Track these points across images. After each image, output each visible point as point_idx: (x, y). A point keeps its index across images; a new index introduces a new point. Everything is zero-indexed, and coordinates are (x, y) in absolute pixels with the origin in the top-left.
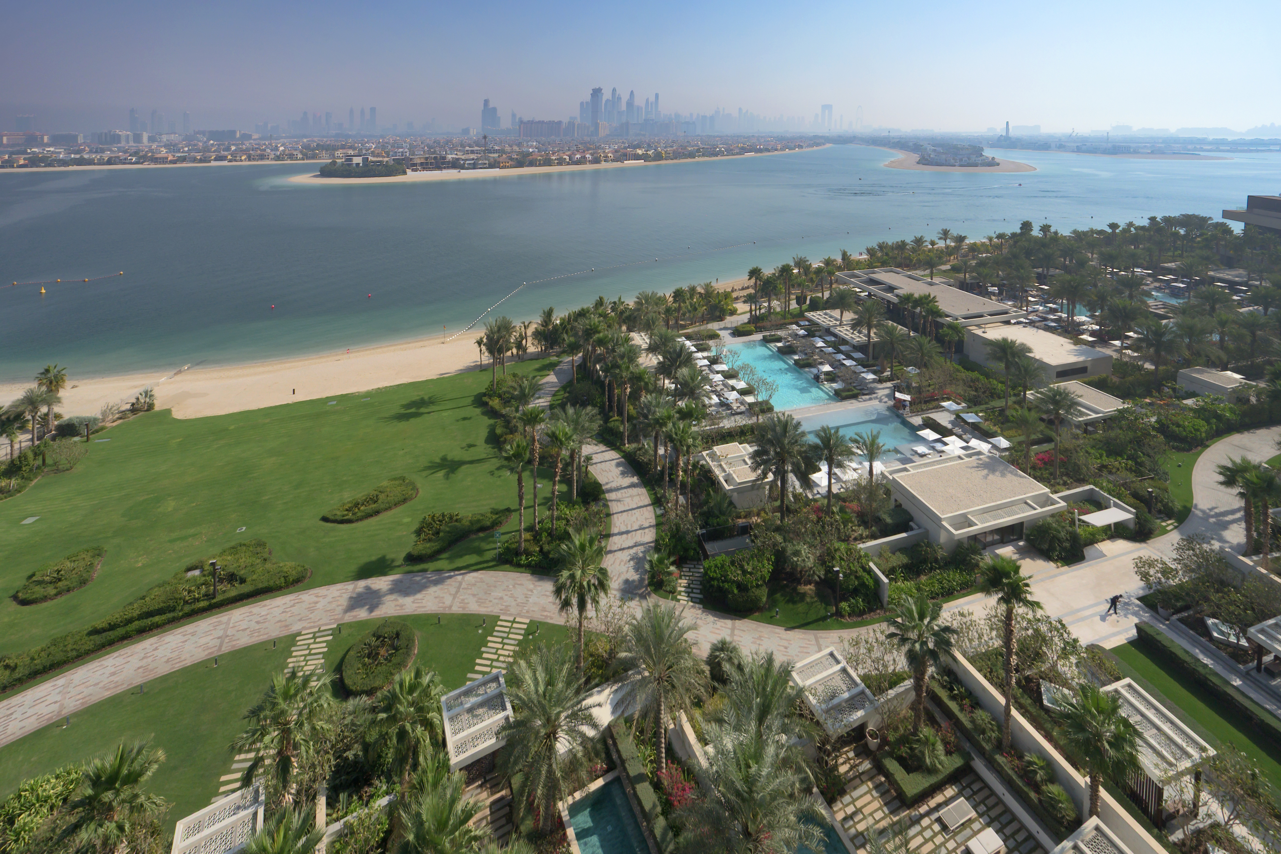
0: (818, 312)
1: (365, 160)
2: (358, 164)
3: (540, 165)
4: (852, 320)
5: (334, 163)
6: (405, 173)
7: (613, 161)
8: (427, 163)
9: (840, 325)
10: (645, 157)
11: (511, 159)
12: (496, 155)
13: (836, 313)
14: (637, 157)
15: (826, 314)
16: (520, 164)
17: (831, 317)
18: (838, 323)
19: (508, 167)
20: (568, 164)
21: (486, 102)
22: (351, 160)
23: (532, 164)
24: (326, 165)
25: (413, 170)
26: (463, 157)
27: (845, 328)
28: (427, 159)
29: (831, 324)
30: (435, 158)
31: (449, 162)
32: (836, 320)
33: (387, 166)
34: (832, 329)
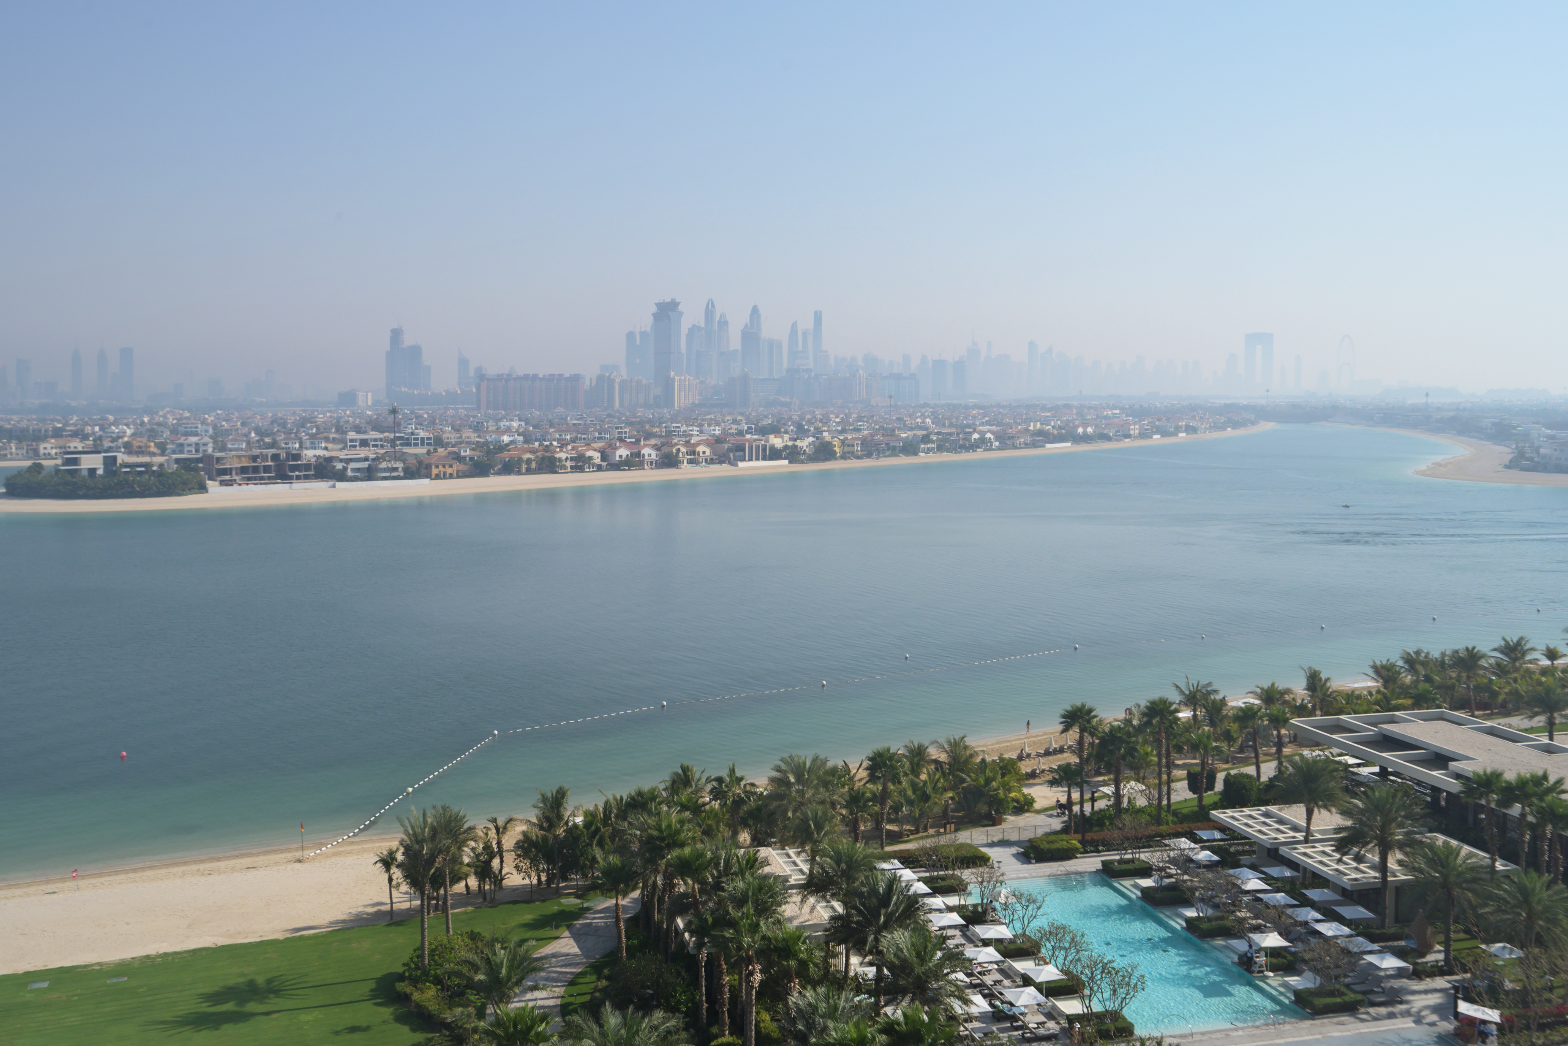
0: (1247, 811)
1: (110, 462)
2: (92, 471)
3: (529, 471)
4: (1338, 830)
5: (38, 468)
6: (202, 488)
7: (711, 461)
8: (256, 470)
9: (1306, 841)
10: (792, 454)
11: (459, 458)
12: (421, 450)
13: (1296, 813)
14: (774, 454)
15: (1267, 815)
16: (480, 469)
17: (1281, 821)
18: (1300, 836)
19: (451, 476)
20: (600, 468)
21: (396, 335)
22: (75, 462)
23: (509, 468)
24: (20, 473)
25: (223, 483)
26: (342, 455)
27: (1320, 847)
28: (254, 458)
29: (1281, 838)
30: (275, 457)
31: (307, 467)
32: (1295, 828)
33: (161, 474)
34: (1284, 850)
